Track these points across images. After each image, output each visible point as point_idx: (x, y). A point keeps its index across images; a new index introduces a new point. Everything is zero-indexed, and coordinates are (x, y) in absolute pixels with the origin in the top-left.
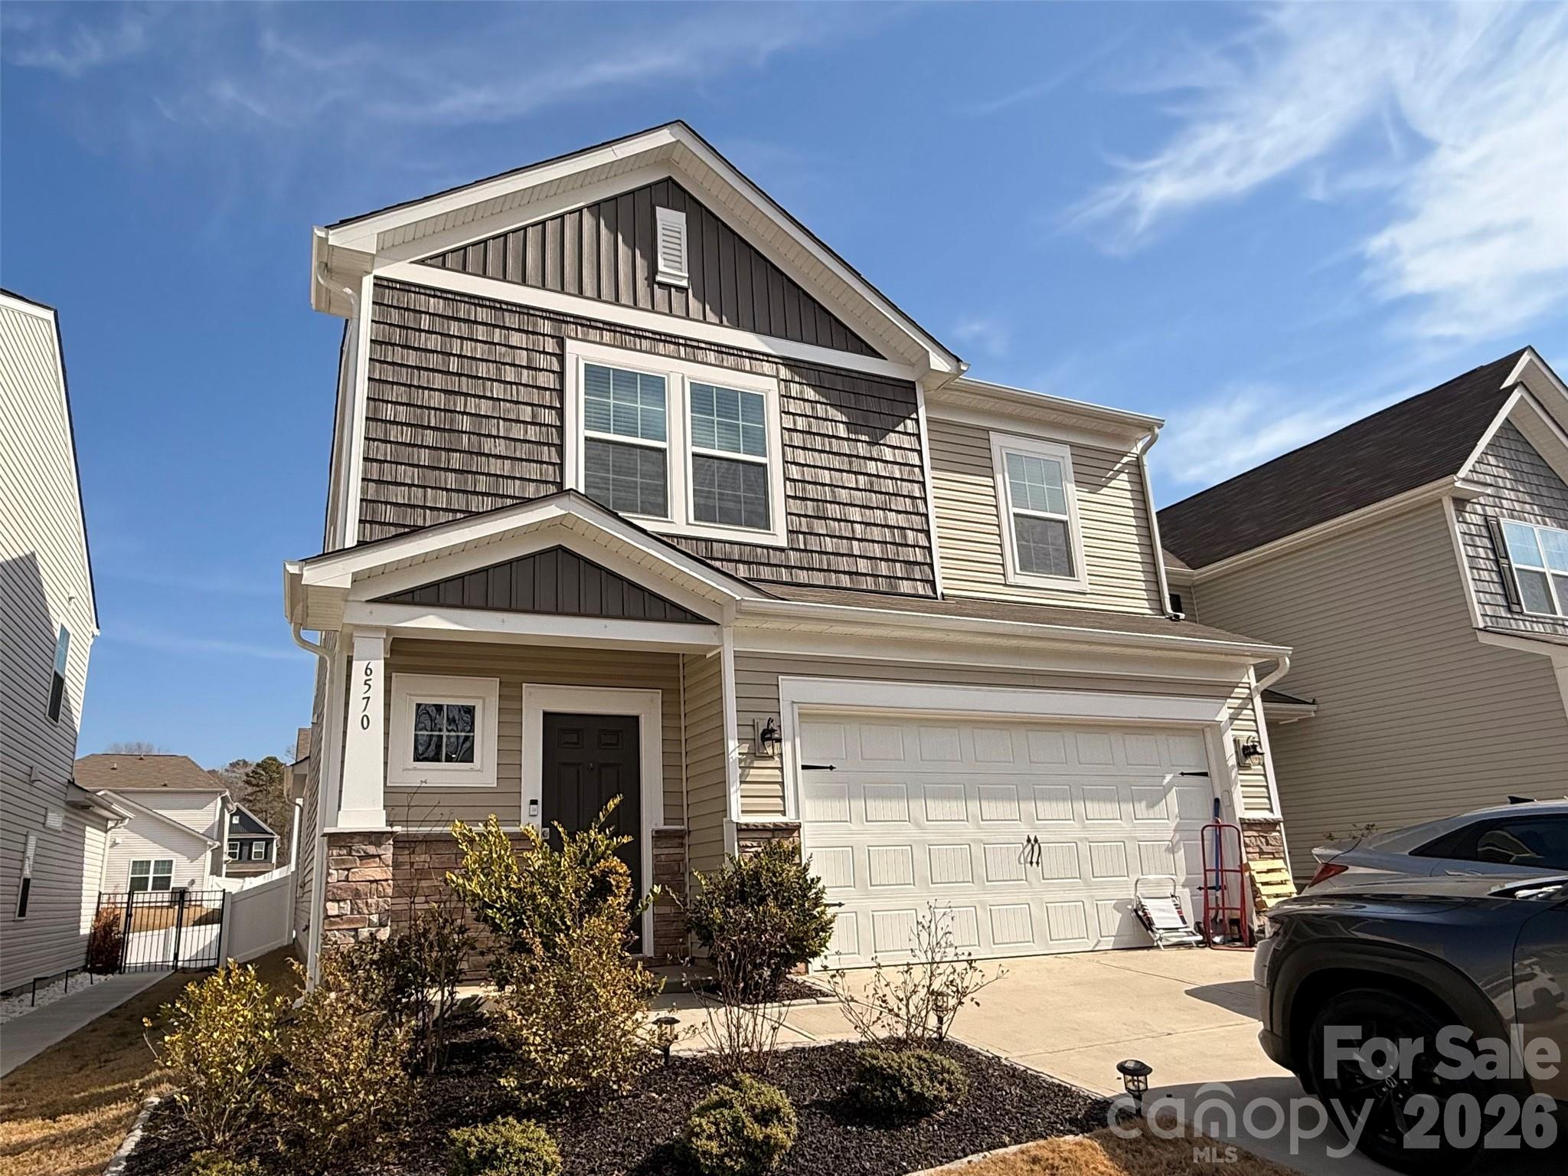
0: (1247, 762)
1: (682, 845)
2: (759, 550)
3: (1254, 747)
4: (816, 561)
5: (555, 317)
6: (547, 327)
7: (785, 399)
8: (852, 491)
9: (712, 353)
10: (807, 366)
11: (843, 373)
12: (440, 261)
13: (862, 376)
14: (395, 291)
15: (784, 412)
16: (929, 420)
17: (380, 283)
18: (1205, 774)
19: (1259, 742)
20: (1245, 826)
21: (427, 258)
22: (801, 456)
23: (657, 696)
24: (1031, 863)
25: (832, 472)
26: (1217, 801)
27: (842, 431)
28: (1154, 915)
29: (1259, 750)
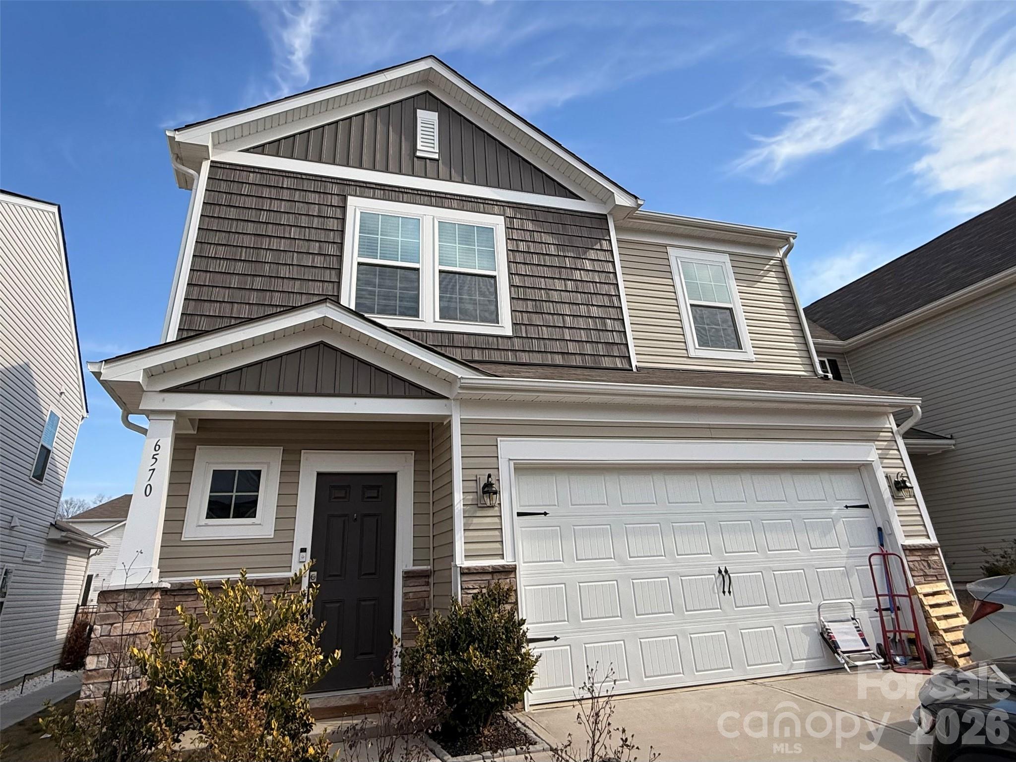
0: (900, 495)
1: (428, 584)
2: (491, 339)
3: (904, 482)
4: (535, 346)
5: (341, 182)
6: (335, 189)
7: (510, 230)
8: (562, 293)
9: (455, 201)
10: (526, 207)
11: (553, 210)
12: (260, 149)
13: (567, 212)
14: (225, 170)
15: (509, 239)
16: (618, 241)
17: (215, 165)
18: (866, 506)
19: (908, 477)
20: (907, 552)
21: (251, 148)
22: (522, 269)
23: (411, 456)
24: (724, 592)
25: (546, 280)
26: (880, 529)
27: (553, 250)
28: (838, 638)
29: (908, 484)
